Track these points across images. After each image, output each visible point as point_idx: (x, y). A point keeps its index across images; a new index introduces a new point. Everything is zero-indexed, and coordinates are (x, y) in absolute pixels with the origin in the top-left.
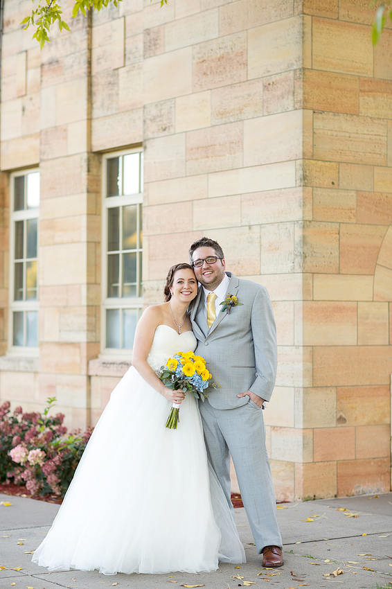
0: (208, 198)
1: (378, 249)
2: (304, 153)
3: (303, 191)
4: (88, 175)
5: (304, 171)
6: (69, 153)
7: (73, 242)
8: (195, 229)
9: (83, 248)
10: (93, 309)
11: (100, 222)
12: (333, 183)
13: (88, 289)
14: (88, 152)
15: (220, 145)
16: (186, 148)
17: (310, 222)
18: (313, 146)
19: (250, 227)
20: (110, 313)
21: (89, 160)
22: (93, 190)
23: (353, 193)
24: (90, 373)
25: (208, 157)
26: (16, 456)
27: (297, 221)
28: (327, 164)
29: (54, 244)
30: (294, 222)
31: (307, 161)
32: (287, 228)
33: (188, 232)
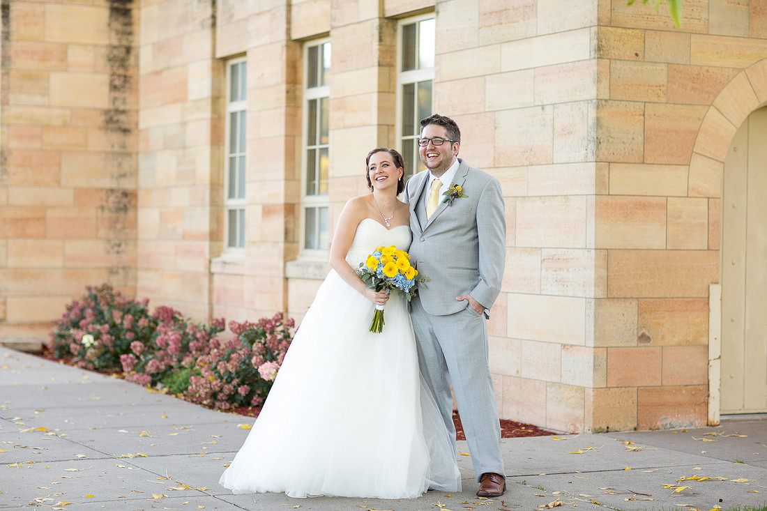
0: (501, 73)
1: (695, 134)
2: (599, 19)
3: (598, 64)
4: (380, 45)
5: (599, 40)
6: (361, 20)
7: (364, 125)
8: (487, 110)
9: (373, 131)
11: (394, 102)
12: (637, 55)
14: (380, 18)
15: (513, 9)
16: (479, 13)
17: (606, 101)
18: (612, 10)
19: (543, 107)
21: (381, 27)
22: (385, 64)
23: (663, 67)
25: (501, 23)
26: (265, 372)
27: (591, 100)
28: (629, 32)
29: (345, 127)
30: (588, 101)
31: (603, 28)
32: (580, 109)
33: (480, 113)
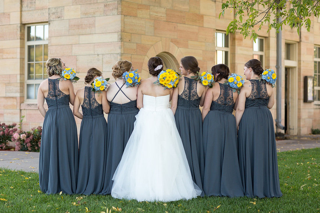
0: (79, 44)
1: (142, 63)
2: (121, 30)
3: (121, 43)
4: (20, 32)
5: (121, 36)
6: (11, 24)
7: (13, 58)
8: (73, 55)
9: (19, 61)
10: (22, 84)
11: (24, 51)
12: (130, 41)
13: (20, 76)
14: (20, 24)
15: (85, 25)
16: (69, 25)
17: (123, 54)
18: (124, 27)
19: (98, 55)
20: (29, 86)
21: (21, 27)
22: (22, 39)
23: (135, 44)
24: (21, 108)
25: (79, 29)
26: (16, 136)
27: (119, 54)
28: (128, 34)
29: (3, 59)
30: (117, 54)
31: (122, 33)
32: (114, 56)
33: (70, 56)
